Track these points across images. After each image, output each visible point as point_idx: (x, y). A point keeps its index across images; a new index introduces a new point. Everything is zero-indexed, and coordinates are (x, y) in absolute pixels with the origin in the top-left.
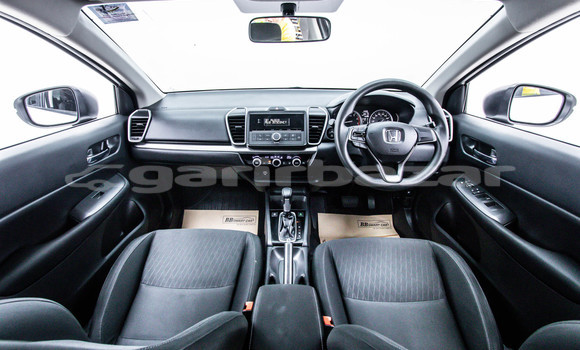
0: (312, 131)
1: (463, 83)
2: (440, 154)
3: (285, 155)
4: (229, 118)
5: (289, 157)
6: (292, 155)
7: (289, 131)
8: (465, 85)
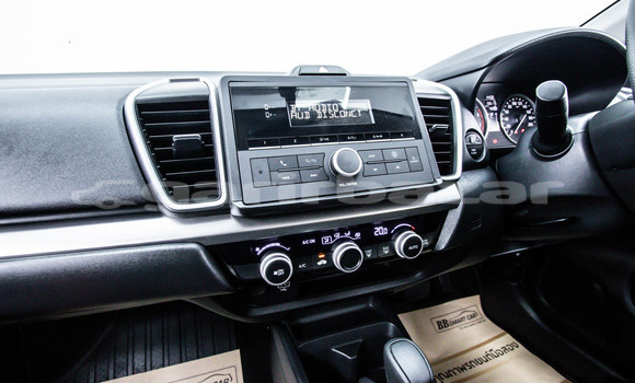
0: (434, 136)
3: (366, 228)
4: (143, 108)
5: (380, 231)
6: (389, 222)
7: (377, 144)
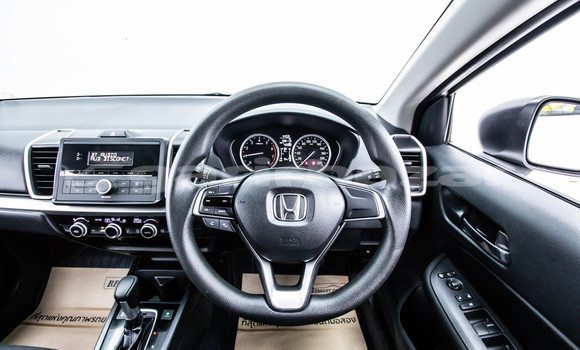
1: (444, 93)
2: (392, 247)
3: (130, 218)
4: (33, 150)
5: (137, 221)
6: (143, 217)
8: (448, 97)
